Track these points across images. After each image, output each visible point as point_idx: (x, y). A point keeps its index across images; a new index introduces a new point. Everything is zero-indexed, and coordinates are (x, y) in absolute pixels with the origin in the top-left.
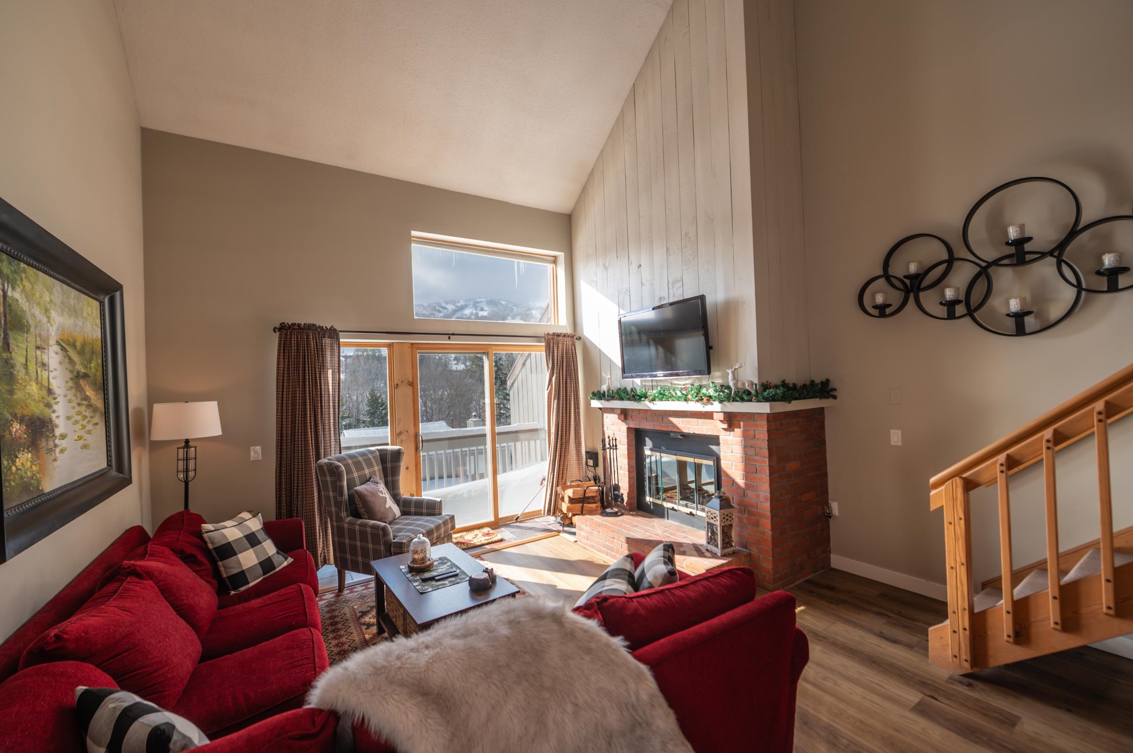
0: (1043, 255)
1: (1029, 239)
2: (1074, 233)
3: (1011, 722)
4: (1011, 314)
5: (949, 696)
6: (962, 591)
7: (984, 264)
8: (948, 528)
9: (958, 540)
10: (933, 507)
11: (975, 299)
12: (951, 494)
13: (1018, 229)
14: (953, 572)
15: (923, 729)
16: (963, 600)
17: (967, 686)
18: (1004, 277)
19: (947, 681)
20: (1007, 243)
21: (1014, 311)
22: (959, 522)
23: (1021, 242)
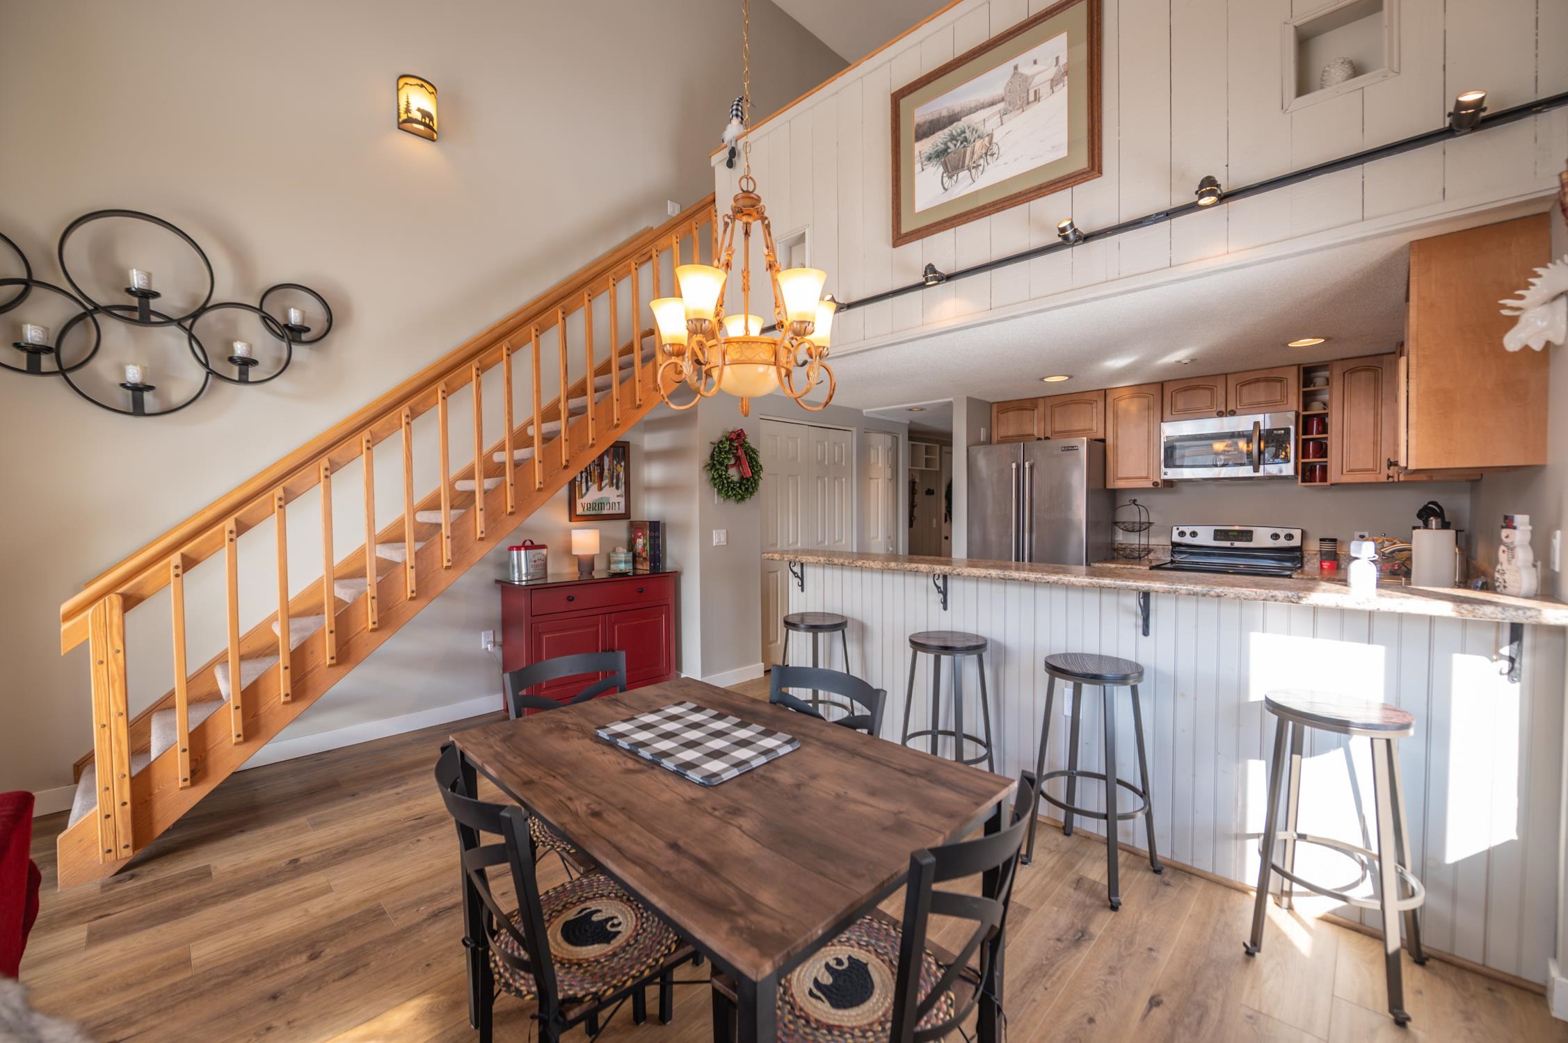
0: (168, 320)
1: (156, 295)
2: (204, 309)
3: (205, 873)
4: (129, 385)
5: (120, 901)
6: (120, 752)
7: (90, 307)
8: (96, 671)
9: (114, 682)
10: (66, 647)
11: (69, 350)
12: (103, 620)
13: (145, 277)
14: (105, 732)
15: (122, 950)
16: (122, 765)
17: (130, 879)
18: (115, 332)
19: (102, 892)
20: (129, 291)
21: (133, 382)
22: (114, 656)
23: (146, 295)
